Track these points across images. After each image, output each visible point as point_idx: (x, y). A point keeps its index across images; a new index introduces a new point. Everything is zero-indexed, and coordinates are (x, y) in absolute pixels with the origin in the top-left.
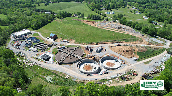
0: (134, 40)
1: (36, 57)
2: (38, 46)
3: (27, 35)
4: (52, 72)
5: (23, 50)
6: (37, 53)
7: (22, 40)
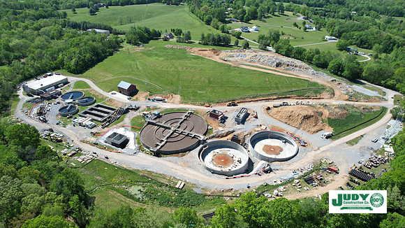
0: (316, 92)
1: (93, 139)
2: (93, 112)
3: (58, 87)
4: (141, 174)
5: (57, 124)
6: (94, 130)
7: (48, 99)
